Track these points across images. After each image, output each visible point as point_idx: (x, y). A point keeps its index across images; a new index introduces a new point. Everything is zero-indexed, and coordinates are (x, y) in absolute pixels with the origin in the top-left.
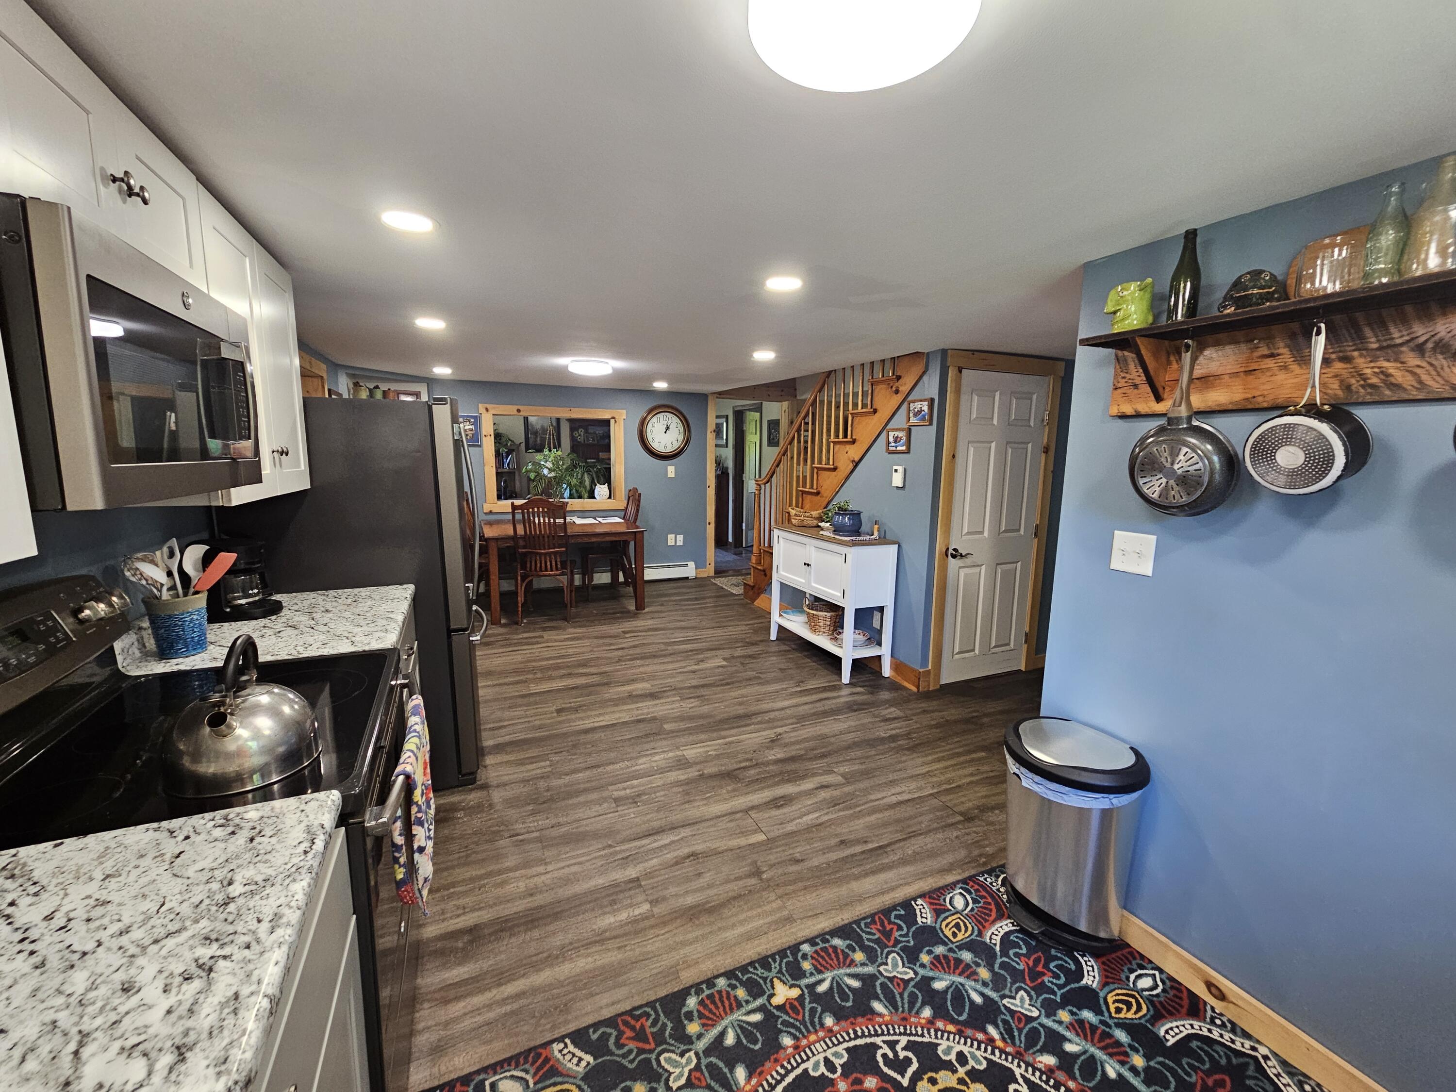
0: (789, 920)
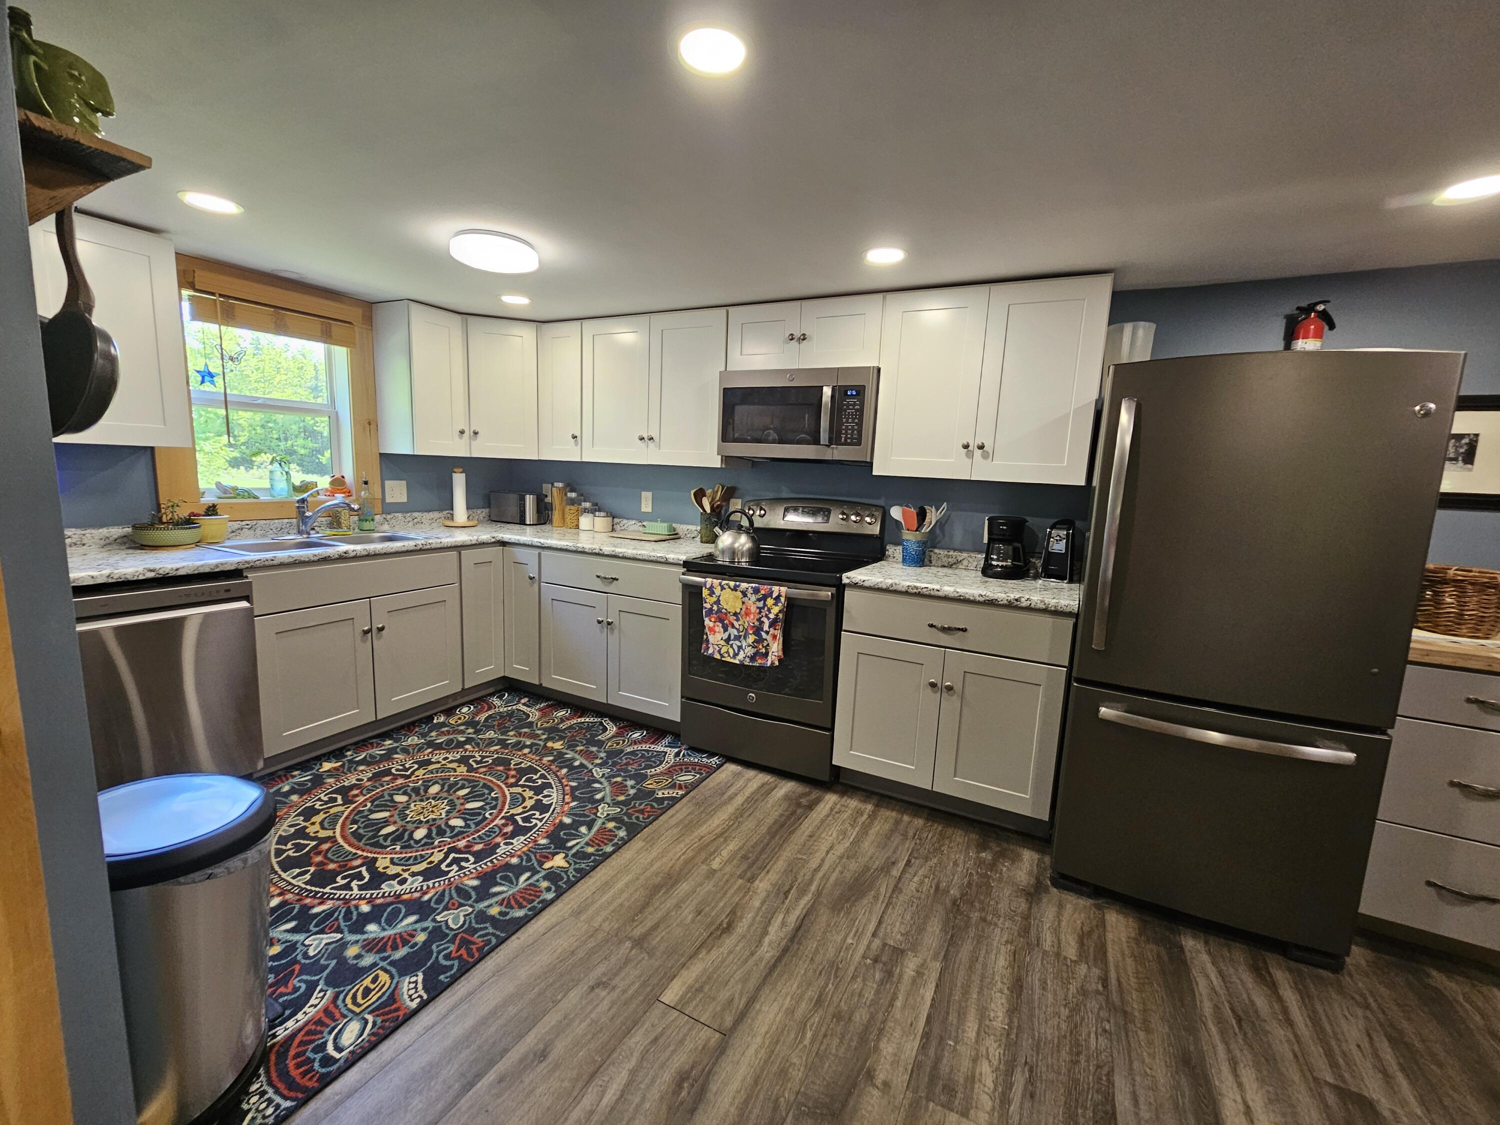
0: (577, 913)
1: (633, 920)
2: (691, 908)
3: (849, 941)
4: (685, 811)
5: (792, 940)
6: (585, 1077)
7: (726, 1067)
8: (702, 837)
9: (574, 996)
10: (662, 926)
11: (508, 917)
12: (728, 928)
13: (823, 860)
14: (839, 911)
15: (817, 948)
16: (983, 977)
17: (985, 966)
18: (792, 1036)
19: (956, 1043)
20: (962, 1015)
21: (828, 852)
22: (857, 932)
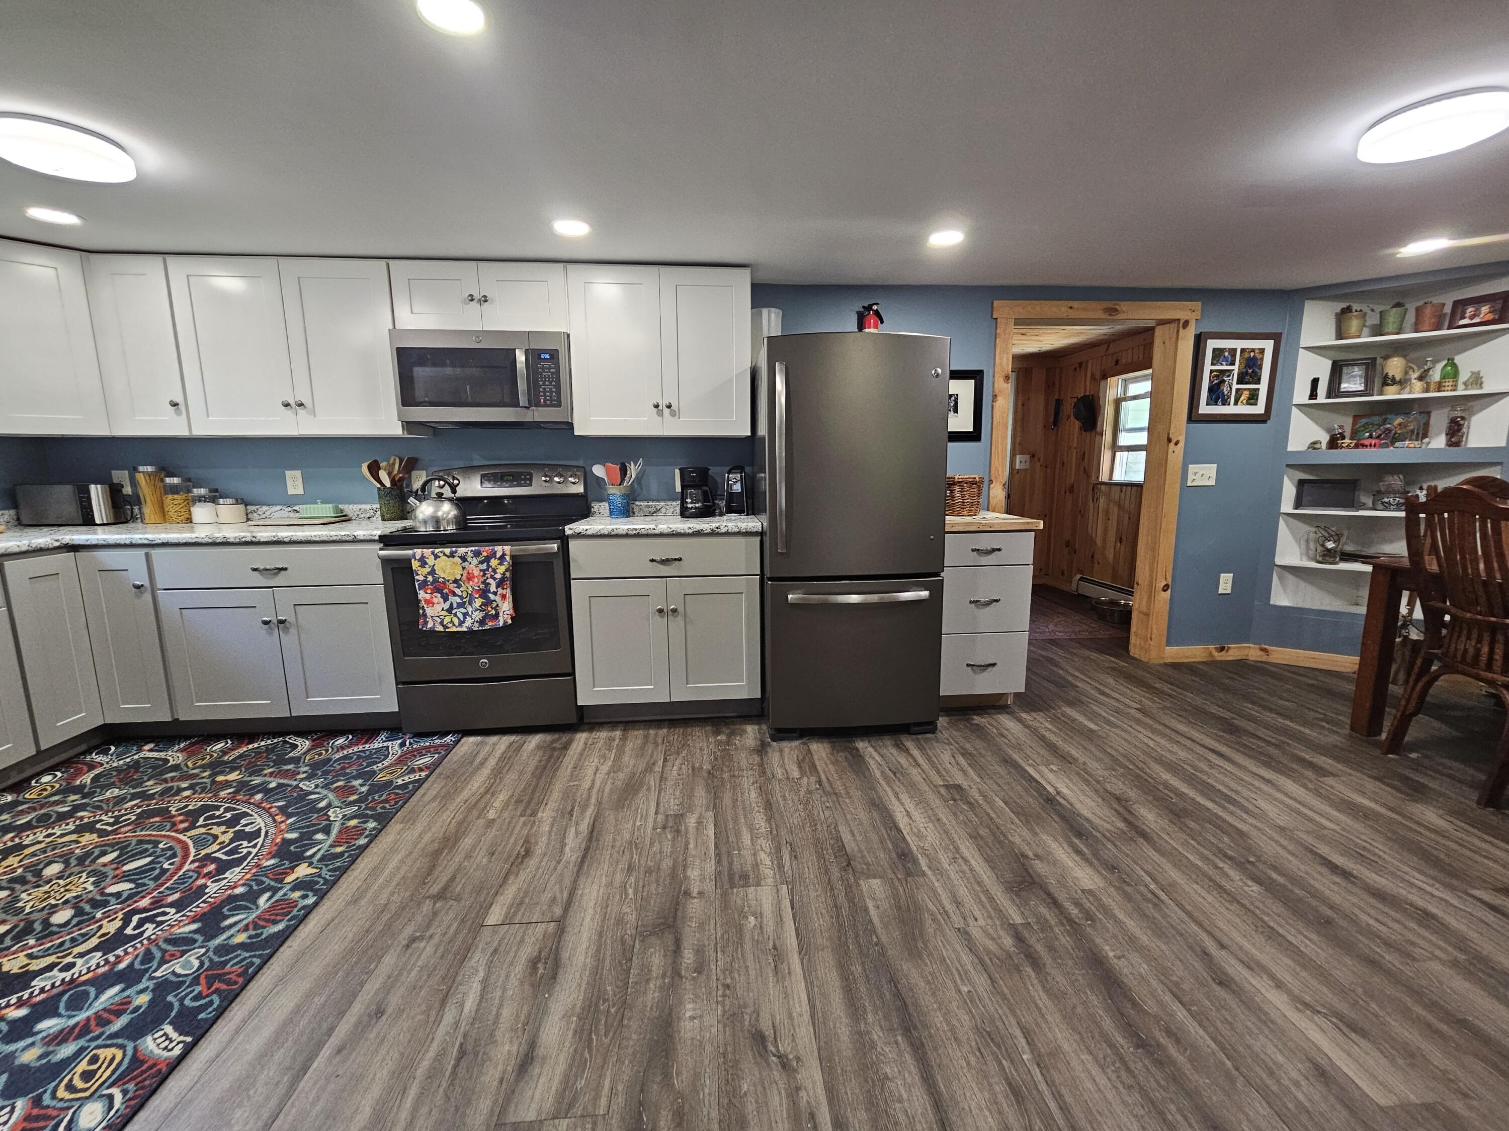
1: (424, 883)
2: (482, 853)
3: (638, 824)
4: (437, 787)
5: (590, 839)
6: (437, 1005)
7: (570, 939)
8: (466, 801)
9: (389, 960)
10: (459, 876)
11: (263, 937)
12: (528, 853)
13: (593, 781)
14: (623, 808)
15: (614, 838)
16: (744, 809)
17: (743, 801)
18: (618, 897)
19: (739, 851)
20: (738, 835)
21: (595, 774)
22: (642, 816)
